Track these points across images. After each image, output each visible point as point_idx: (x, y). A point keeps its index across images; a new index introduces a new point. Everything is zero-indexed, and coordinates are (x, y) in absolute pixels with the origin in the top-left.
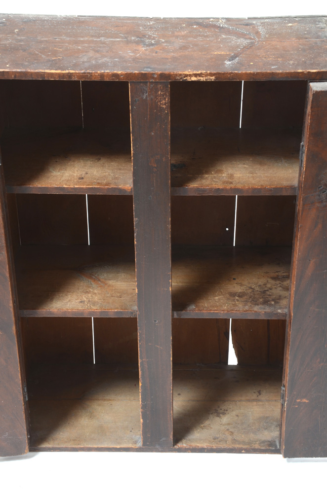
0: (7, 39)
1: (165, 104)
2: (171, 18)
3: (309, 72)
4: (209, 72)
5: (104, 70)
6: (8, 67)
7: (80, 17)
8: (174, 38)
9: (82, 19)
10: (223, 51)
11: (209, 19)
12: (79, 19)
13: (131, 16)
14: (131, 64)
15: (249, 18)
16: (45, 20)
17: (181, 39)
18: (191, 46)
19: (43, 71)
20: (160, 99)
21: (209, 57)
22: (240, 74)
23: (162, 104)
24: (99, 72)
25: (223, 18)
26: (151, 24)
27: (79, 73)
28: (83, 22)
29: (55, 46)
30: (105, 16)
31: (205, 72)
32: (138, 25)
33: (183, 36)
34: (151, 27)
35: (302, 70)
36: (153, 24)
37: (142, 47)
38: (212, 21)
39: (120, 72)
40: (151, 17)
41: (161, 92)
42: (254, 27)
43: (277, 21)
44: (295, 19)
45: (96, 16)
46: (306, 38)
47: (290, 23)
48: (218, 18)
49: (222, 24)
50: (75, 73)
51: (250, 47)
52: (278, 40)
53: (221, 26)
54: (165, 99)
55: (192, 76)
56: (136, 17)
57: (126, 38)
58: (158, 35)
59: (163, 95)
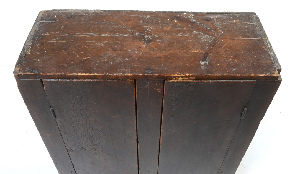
0: (55, 37)
1: (160, 90)
2: (159, 12)
3: (259, 76)
4: (191, 75)
5: (119, 73)
6: (53, 71)
7: (102, 12)
8: (163, 33)
9: (104, 13)
10: (197, 49)
11: (183, 12)
12: (102, 13)
13: (135, 10)
14: (137, 64)
15: (208, 13)
16: (81, 15)
17: (168, 35)
18: (176, 43)
19: (77, 74)
20: (157, 88)
21: (189, 56)
22: (213, 76)
23: (158, 90)
24: (115, 75)
25: (192, 12)
26: (148, 18)
27: (101, 75)
28: (105, 16)
29: (86, 44)
30: (118, 11)
31: (188, 74)
32: (140, 19)
33: (169, 31)
34: (148, 22)
35: (253, 74)
36: (149, 18)
37: (144, 44)
38: (186, 16)
39: (130, 75)
40: (147, 11)
41: (158, 84)
42: (212, 23)
43: (226, 17)
44: (236, 15)
45: (113, 11)
46: (248, 37)
47: (234, 20)
48: (188, 13)
49: (191, 18)
50: (98, 75)
51: (214, 44)
52: (230, 37)
53: (192, 20)
54: (160, 88)
55: (179, 77)
56: (138, 11)
57: (132, 33)
58: (153, 30)
59: (159, 86)
